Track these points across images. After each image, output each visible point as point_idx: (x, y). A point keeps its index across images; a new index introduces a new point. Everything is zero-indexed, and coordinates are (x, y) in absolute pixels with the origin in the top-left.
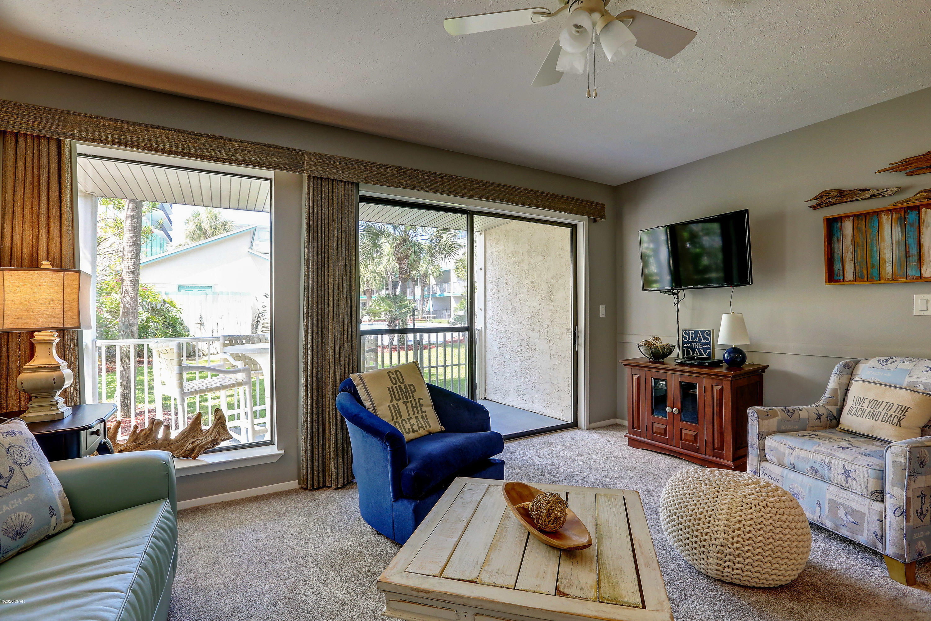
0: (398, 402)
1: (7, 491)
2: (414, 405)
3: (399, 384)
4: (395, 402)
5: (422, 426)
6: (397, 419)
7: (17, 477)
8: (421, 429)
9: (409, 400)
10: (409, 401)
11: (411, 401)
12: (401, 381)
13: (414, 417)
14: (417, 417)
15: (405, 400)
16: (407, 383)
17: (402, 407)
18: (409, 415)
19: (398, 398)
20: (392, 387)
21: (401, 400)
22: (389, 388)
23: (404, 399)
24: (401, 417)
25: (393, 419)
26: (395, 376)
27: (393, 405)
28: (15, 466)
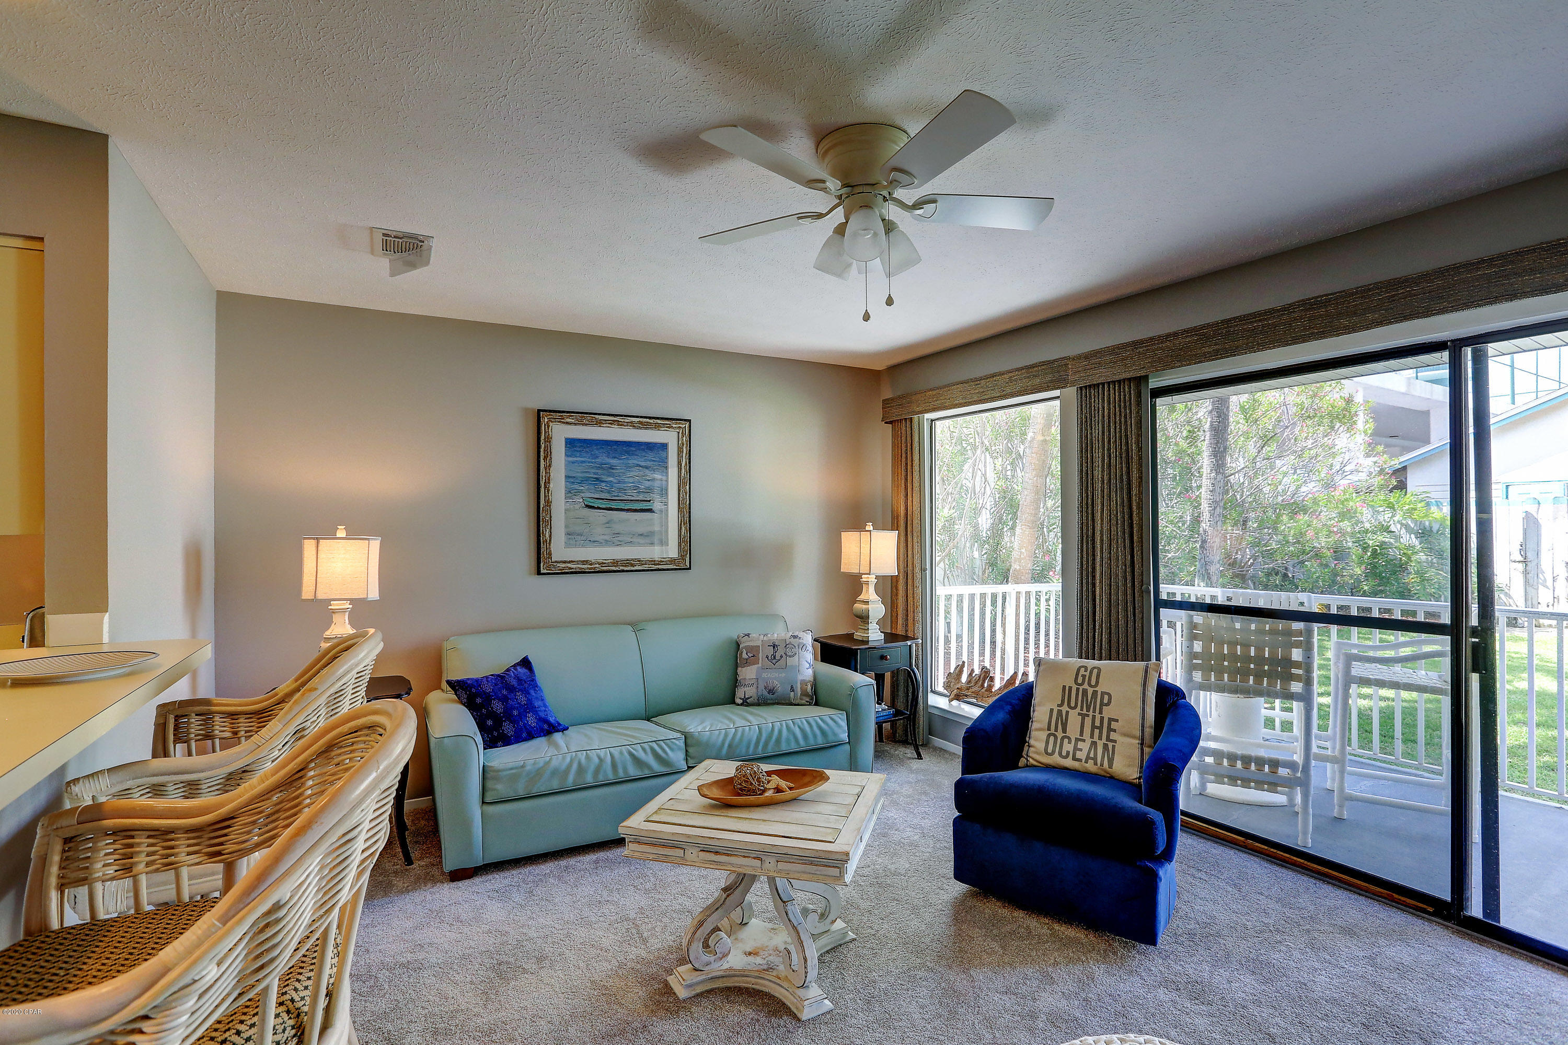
0: (1068, 710)
1: (774, 667)
2: (1097, 723)
3: (1086, 686)
4: (1065, 708)
5: (1095, 759)
6: (1056, 730)
7: (782, 662)
8: (1091, 762)
9: (1091, 713)
10: (1091, 716)
11: (1094, 717)
12: (1093, 683)
13: (1089, 741)
14: (1094, 744)
15: (1085, 711)
16: (1099, 689)
17: (1074, 719)
18: (1082, 733)
19: (1073, 704)
20: (1070, 688)
21: (1078, 710)
22: (1064, 687)
23: (1082, 710)
24: (1064, 731)
25: (1049, 729)
26: (1087, 674)
27: (1060, 712)
28: (784, 655)
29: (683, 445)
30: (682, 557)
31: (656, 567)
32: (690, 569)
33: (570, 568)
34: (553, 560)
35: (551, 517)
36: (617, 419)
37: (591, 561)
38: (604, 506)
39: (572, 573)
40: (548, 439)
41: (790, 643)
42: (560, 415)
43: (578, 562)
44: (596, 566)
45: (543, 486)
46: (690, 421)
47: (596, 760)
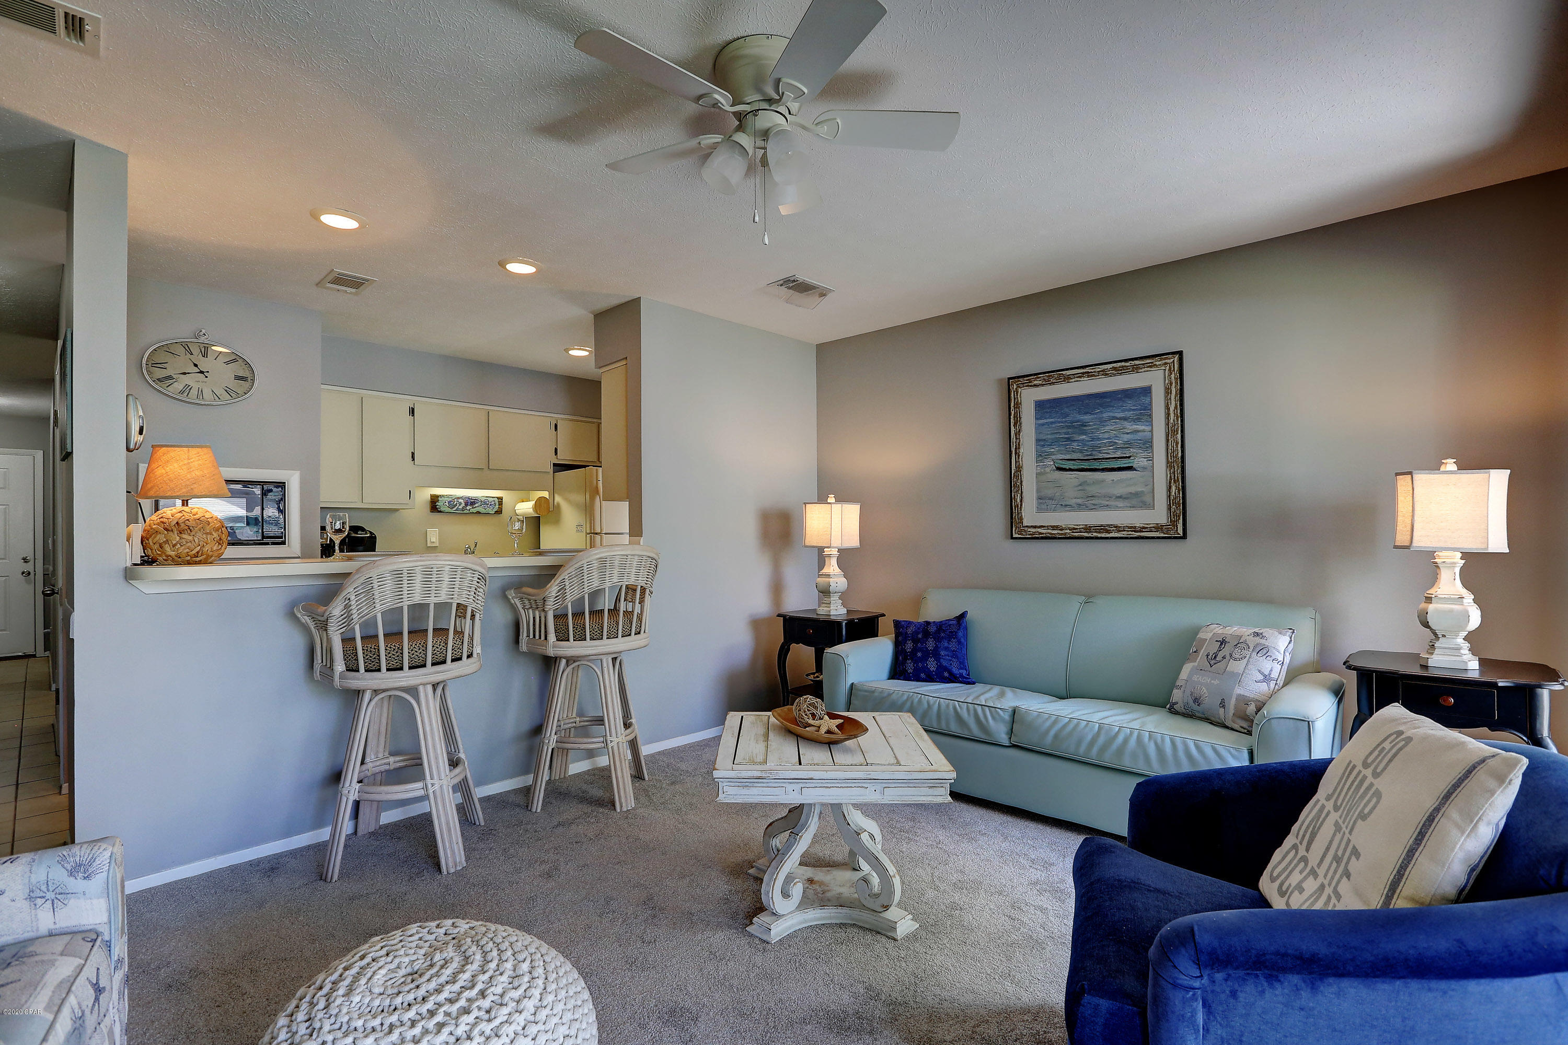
0: (1331, 809)
4: (1329, 806)
7: (1221, 665)
14: (1322, 887)
16: (1379, 784)
18: (1319, 865)
20: (1354, 767)
21: (1339, 814)
22: (1350, 762)
23: (1341, 816)
24: (1308, 847)
27: (1323, 807)
28: (1228, 657)
29: (1171, 384)
30: (1174, 523)
31: (1137, 535)
32: (1184, 536)
33: (1041, 533)
34: (1025, 524)
35: (1021, 482)
36: (1087, 371)
37: (1061, 526)
38: (1076, 467)
39: (1042, 538)
40: (1018, 405)
41: (1245, 642)
42: (1027, 379)
43: (1048, 527)
44: (1066, 531)
45: (1014, 452)
46: (1180, 353)
47: (926, 705)
